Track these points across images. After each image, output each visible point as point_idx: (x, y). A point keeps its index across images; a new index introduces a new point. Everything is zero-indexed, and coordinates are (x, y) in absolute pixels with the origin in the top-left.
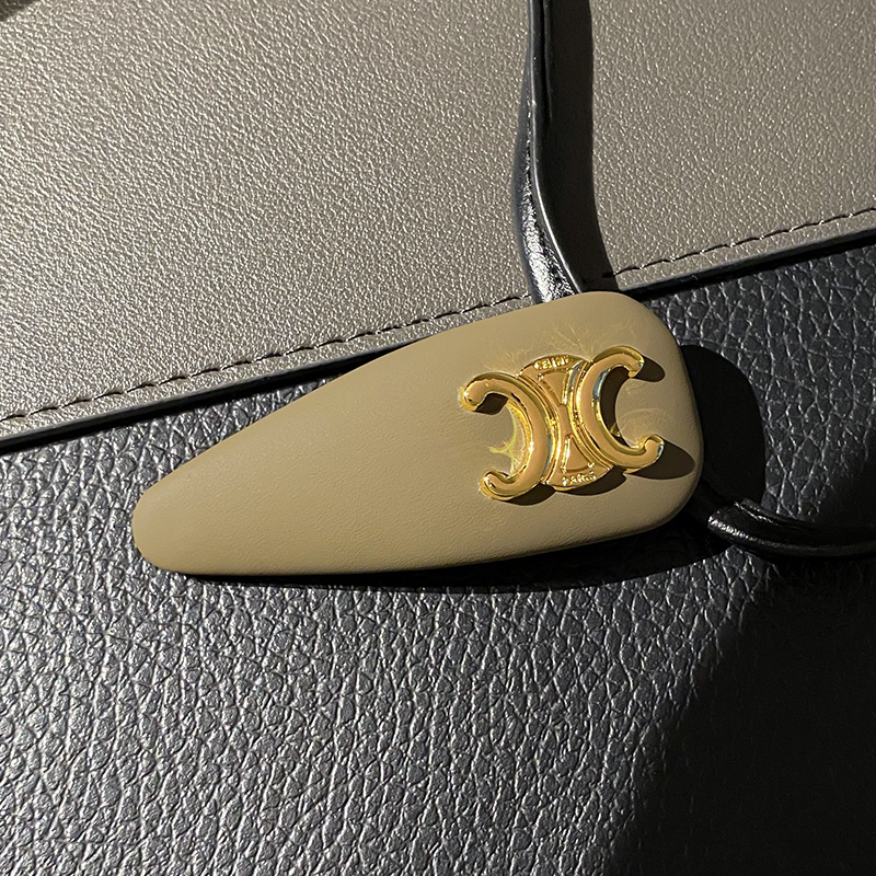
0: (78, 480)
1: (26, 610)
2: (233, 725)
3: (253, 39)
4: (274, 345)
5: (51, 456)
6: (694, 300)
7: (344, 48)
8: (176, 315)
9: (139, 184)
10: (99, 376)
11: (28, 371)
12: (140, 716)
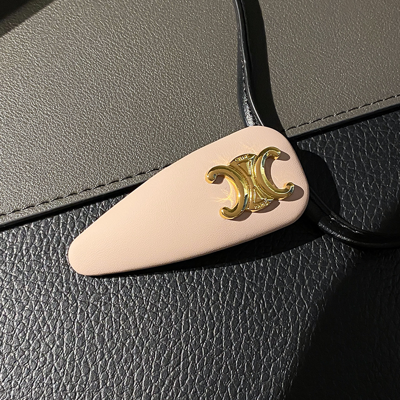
0: (60, 233)
1: (41, 292)
2: (137, 335)
3: (121, 35)
4: (142, 169)
5: (46, 224)
6: (320, 139)
7: (161, 38)
8: (98, 159)
9: (77, 101)
10: (66, 187)
11: (34, 187)
12: (96, 335)
